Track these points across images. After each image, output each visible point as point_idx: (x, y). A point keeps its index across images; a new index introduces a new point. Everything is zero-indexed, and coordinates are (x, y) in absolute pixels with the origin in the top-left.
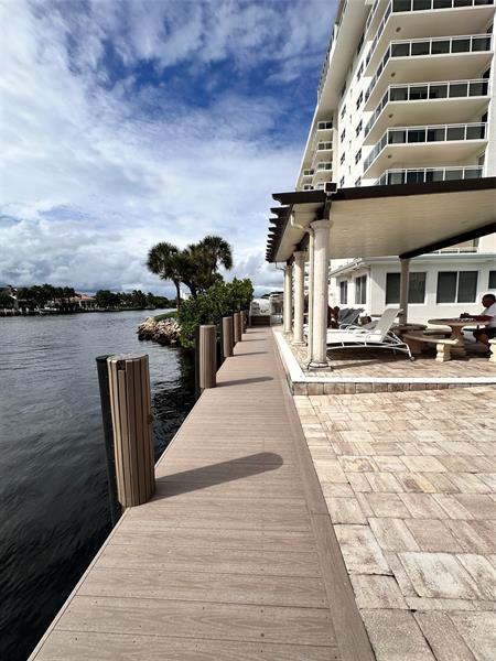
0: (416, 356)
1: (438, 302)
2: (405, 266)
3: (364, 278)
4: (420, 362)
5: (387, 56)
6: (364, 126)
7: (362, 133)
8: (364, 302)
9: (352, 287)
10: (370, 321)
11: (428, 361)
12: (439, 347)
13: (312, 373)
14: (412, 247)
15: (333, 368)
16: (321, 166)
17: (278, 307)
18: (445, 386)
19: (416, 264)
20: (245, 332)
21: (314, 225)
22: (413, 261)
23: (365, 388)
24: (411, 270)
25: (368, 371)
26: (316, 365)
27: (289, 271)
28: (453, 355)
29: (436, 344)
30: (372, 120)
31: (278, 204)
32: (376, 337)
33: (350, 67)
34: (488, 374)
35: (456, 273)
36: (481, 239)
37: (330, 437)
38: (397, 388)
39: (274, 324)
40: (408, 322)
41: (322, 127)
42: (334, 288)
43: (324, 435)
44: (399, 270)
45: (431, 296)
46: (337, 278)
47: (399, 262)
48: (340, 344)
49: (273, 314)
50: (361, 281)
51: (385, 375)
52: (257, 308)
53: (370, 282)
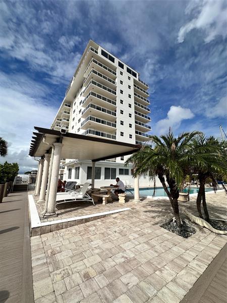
0: (96, 203)
1: (105, 179)
2: (94, 165)
3: (79, 168)
4: (97, 206)
5: (89, 94)
6: (82, 111)
7: (81, 113)
8: (78, 178)
9: (73, 171)
10: (80, 187)
11: (100, 205)
12: (104, 199)
13: (46, 220)
14: (96, 158)
15: (58, 215)
16: (64, 119)
17: (33, 180)
18: (104, 216)
19: (97, 164)
20: (6, 196)
21: (55, 144)
22: (97, 163)
23: (73, 223)
24: (96, 166)
25: (76, 214)
26: (49, 214)
27: (42, 162)
28: (108, 201)
29: (102, 197)
30: (84, 110)
31: (37, 132)
32: (80, 196)
33: (78, 91)
34: (118, 208)
35: (109, 168)
36: (117, 158)
37: (48, 261)
38: (87, 220)
39: (30, 190)
40: (95, 187)
41: (66, 105)
42: (66, 171)
43: (45, 261)
44: (91, 166)
45: (103, 176)
46: (68, 166)
47: (91, 162)
48: (63, 201)
49: (30, 184)
50: (77, 169)
51: (82, 214)
52: (20, 179)
53: (81, 169)
